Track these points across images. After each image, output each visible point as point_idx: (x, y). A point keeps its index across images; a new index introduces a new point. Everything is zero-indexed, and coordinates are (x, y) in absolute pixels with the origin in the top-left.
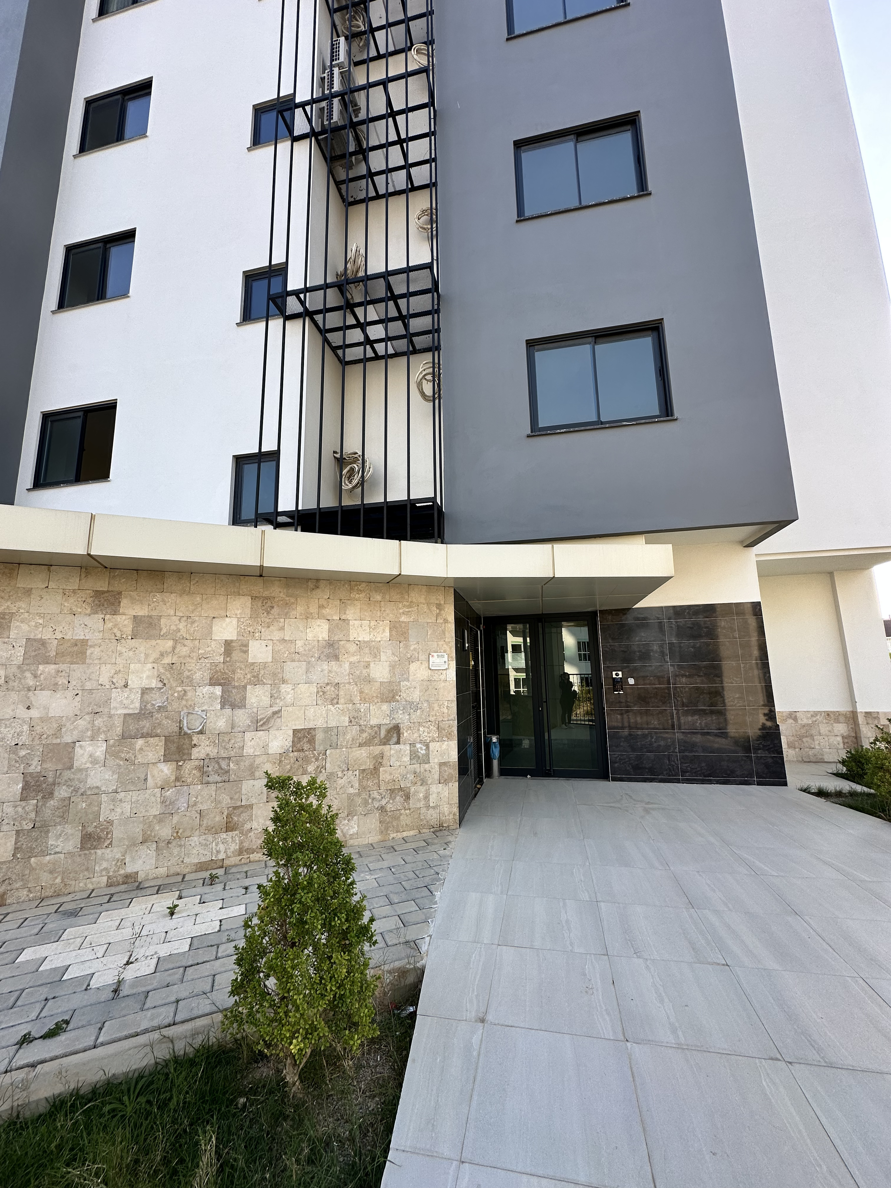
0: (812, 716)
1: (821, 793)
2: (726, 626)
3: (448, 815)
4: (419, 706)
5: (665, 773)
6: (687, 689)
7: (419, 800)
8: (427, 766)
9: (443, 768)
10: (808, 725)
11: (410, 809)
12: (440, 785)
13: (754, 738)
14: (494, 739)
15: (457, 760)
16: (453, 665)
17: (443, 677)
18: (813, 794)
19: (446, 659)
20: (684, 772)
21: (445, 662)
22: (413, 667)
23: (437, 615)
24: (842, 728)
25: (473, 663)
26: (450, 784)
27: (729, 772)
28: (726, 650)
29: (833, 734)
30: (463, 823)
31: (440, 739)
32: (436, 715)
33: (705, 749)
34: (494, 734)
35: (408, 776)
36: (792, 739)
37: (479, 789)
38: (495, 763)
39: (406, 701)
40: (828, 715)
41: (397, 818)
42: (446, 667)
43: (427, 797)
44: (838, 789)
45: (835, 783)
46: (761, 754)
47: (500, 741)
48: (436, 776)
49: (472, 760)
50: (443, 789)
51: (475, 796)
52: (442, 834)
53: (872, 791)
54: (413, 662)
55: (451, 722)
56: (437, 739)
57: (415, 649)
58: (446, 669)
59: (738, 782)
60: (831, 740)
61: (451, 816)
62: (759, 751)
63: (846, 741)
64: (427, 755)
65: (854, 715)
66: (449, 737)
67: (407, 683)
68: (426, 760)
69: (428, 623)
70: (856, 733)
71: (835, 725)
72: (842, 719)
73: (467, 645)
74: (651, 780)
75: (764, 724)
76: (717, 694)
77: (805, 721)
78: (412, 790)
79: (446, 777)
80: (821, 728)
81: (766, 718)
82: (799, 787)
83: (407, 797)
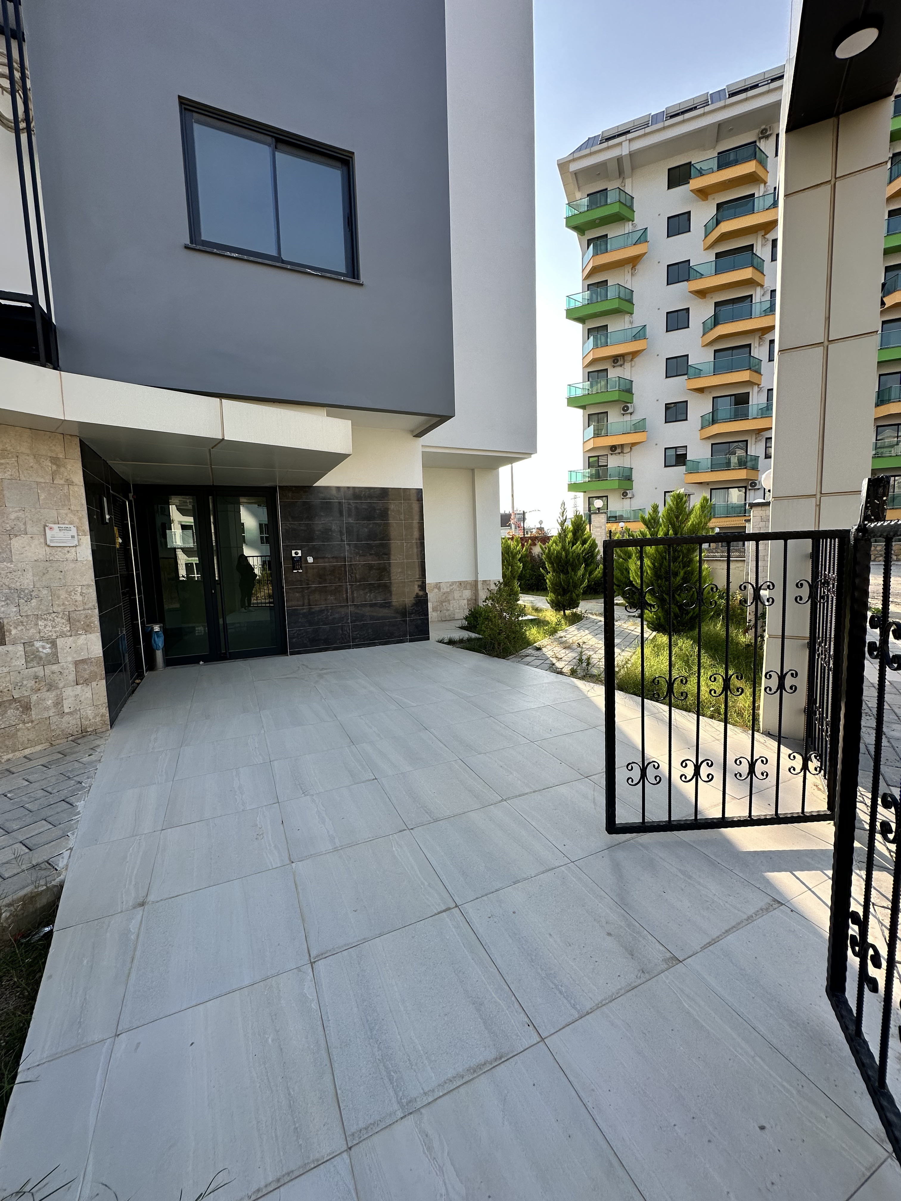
0: (450, 585)
1: (451, 642)
2: (395, 509)
3: (94, 718)
4: (34, 594)
5: (338, 641)
6: (360, 566)
7: (47, 709)
8: (55, 668)
9: (81, 666)
10: (447, 592)
11: (32, 722)
12: (79, 687)
13: (410, 605)
14: (157, 628)
15: (101, 655)
16: (86, 541)
17: (70, 556)
18: (445, 643)
19: (74, 531)
20: (354, 639)
21: (73, 537)
22: (17, 543)
23: (54, 475)
24: (468, 594)
25: (120, 541)
26: (94, 684)
27: (389, 635)
28: (394, 532)
29: (462, 598)
30: (116, 722)
31: (74, 632)
32: (63, 604)
33: (372, 618)
34: (156, 623)
35: (25, 683)
36: (435, 604)
37: (138, 684)
38: (159, 654)
39: (10, 588)
40: (460, 584)
41: (14, 735)
42: (76, 543)
43: (58, 703)
44: (461, 638)
45: (460, 634)
46: (413, 617)
47: (164, 630)
48: (72, 677)
49: (127, 655)
50: (83, 690)
51: (133, 692)
52: (85, 740)
53: (481, 636)
54: (16, 536)
55: (89, 611)
56: (69, 634)
57: (18, 518)
58: (76, 546)
59: (395, 642)
60: (460, 603)
61: (98, 719)
62: (412, 615)
63: (469, 603)
64: (55, 654)
65: (476, 582)
66: (87, 629)
67: (9, 565)
68: (54, 658)
69: (38, 483)
70: (476, 596)
71: (464, 591)
72: (468, 587)
73: (107, 517)
74: (326, 650)
75: (417, 593)
76: (384, 571)
77: (446, 590)
78: (34, 698)
79: (86, 676)
80: (455, 595)
81: (419, 588)
82: (437, 639)
83: (27, 708)
